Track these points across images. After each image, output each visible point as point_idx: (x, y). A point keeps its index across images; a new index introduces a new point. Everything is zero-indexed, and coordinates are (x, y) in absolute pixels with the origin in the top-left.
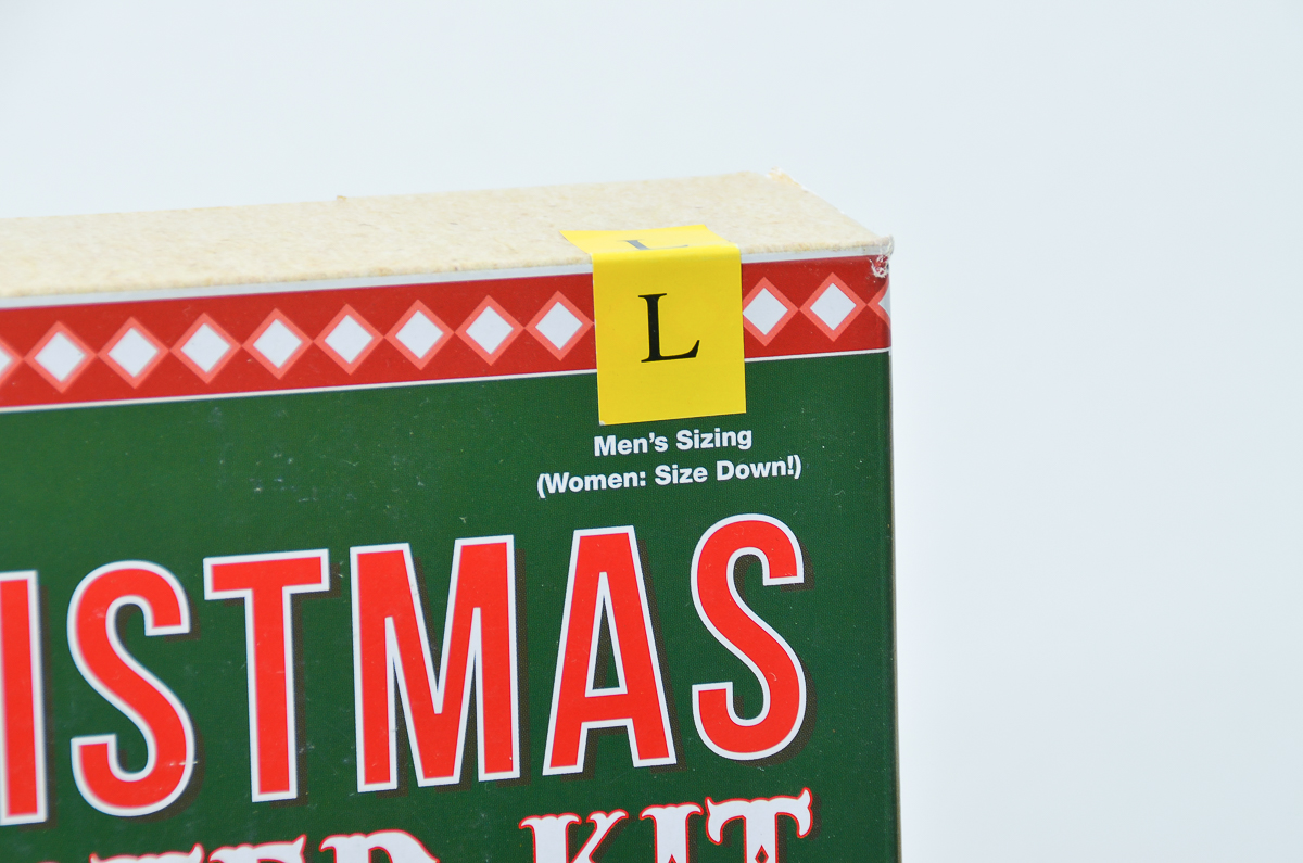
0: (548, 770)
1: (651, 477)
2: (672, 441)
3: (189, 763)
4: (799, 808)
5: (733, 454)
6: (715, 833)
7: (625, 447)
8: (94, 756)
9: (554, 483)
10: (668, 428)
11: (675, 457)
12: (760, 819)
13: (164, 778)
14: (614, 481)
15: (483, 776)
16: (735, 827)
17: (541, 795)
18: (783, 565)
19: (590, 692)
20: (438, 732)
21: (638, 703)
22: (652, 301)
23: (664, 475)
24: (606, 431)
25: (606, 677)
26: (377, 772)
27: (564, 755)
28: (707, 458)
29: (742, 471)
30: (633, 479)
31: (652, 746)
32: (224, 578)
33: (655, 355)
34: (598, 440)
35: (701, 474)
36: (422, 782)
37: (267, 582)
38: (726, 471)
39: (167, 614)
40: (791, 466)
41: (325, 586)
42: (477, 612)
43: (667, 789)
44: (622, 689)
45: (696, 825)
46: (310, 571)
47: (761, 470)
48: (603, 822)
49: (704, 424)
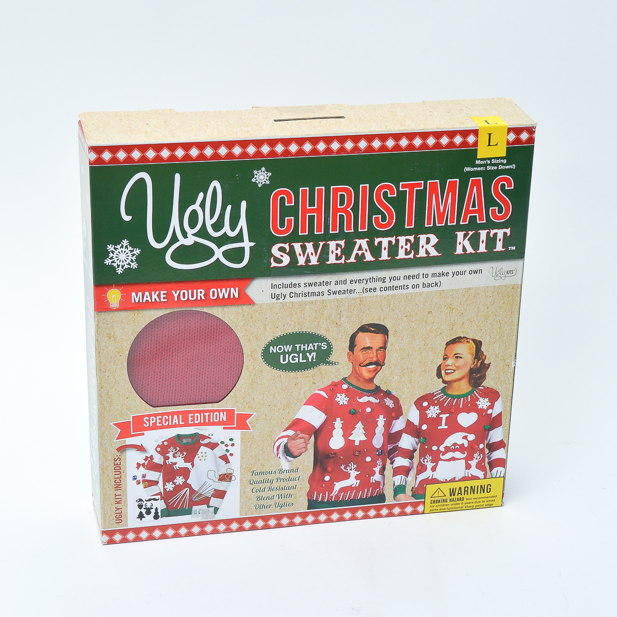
0: (461, 223)
1: (486, 168)
2: (491, 161)
3: (394, 221)
4: (508, 231)
5: (502, 164)
6: (492, 236)
7: (482, 162)
8: (377, 219)
9: (467, 169)
10: (490, 159)
11: (491, 164)
12: (500, 233)
13: (389, 223)
14: (479, 169)
15: (449, 224)
16: (496, 234)
17: (459, 228)
18: (510, 185)
19: (470, 209)
20: (441, 216)
21: (480, 211)
22: (490, 134)
23: (489, 168)
24: (478, 159)
25: (474, 206)
26: (429, 223)
27: (464, 220)
28: (497, 165)
29: (503, 167)
30: (482, 169)
31: (482, 219)
32: (403, 186)
33: (489, 145)
34: (477, 161)
35: (496, 168)
36: (437, 225)
37: (411, 187)
38: (501, 167)
39: (392, 193)
40: (513, 166)
41: (422, 188)
42: (451, 193)
43: (483, 227)
44: (477, 208)
45: (488, 234)
46: (420, 185)
47: (507, 167)
48: (471, 233)
49: (497, 158)
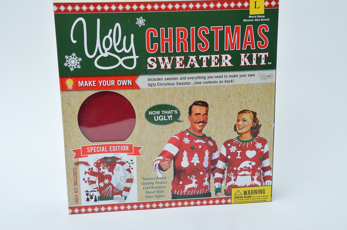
0: (243, 49)
1: (254, 20)
2: (257, 17)
3: (209, 47)
4: (267, 54)
5: (263, 18)
6: (259, 56)
7: (252, 17)
8: (200, 45)
9: (245, 20)
10: (256, 15)
11: (257, 18)
12: (263, 55)
13: (206, 48)
14: (251, 20)
15: (237, 49)
16: (261, 56)
17: (242, 52)
18: (267, 30)
19: (247, 42)
20: (232, 45)
21: (252, 43)
22: (255, 2)
23: (256, 20)
24: (250, 15)
25: (249, 40)
26: (226, 48)
27: (245, 48)
28: (260, 18)
29: (263, 20)
30: (253, 20)
31: (253, 47)
32: (213, 28)
33: (255, 8)
34: (249, 16)
35: (259, 20)
36: (231, 50)
37: (217, 29)
38: (262, 20)
39: (207, 32)
40: (268, 20)
41: (222, 30)
42: (237, 33)
43: (254, 51)
44: (250, 41)
45: (257, 55)
46: (221, 28)
47: (265, 20)
48: (248, 55)
49: (260, 15)
